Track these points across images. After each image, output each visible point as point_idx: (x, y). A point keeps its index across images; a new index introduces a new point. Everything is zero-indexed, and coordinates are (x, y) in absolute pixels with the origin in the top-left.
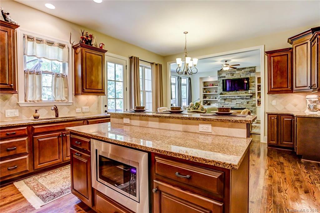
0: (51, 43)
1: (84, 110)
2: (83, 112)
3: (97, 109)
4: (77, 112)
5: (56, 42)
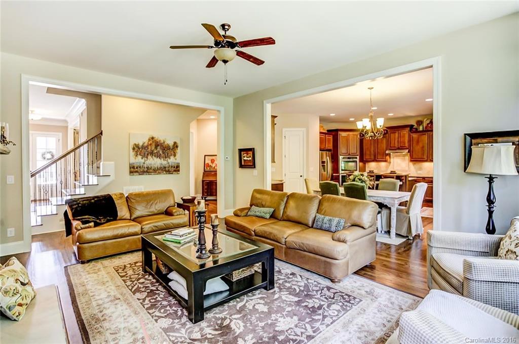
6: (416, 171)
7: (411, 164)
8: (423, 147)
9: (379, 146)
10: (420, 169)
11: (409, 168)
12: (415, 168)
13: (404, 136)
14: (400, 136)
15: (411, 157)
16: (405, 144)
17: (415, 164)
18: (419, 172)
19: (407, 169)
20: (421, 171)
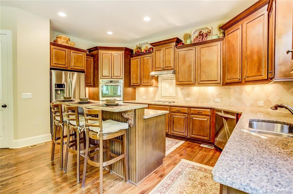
6: (184, 98)
7: (179, 89)
8: (190, 66)
9: (145, 67)
10: (188, 95)
11: (177, 94)
12: (183, 94)
13: (169, 54)
14: (165, 55)
15: (177, 80)
16: (170, 64)
17: (183, 89)
18: (188, 99)
19: (174, 95)
20: (189, 98)
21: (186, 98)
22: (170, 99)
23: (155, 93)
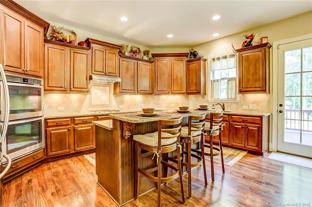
0: (225, 57)
1: (250, 108)
2: (250, 109)
3: (267, 108)
4: (244, 108)
5: (228, 55)
7: (113, 96)
12: (116, 102)
13: (112, 59)
14: (108, 59)
15: (121, 88)
17: (116, 96)
19: (108, 103)
20: (122, 105)
21: (120, 106)
22: (102, 108)
23: (81, 102)
